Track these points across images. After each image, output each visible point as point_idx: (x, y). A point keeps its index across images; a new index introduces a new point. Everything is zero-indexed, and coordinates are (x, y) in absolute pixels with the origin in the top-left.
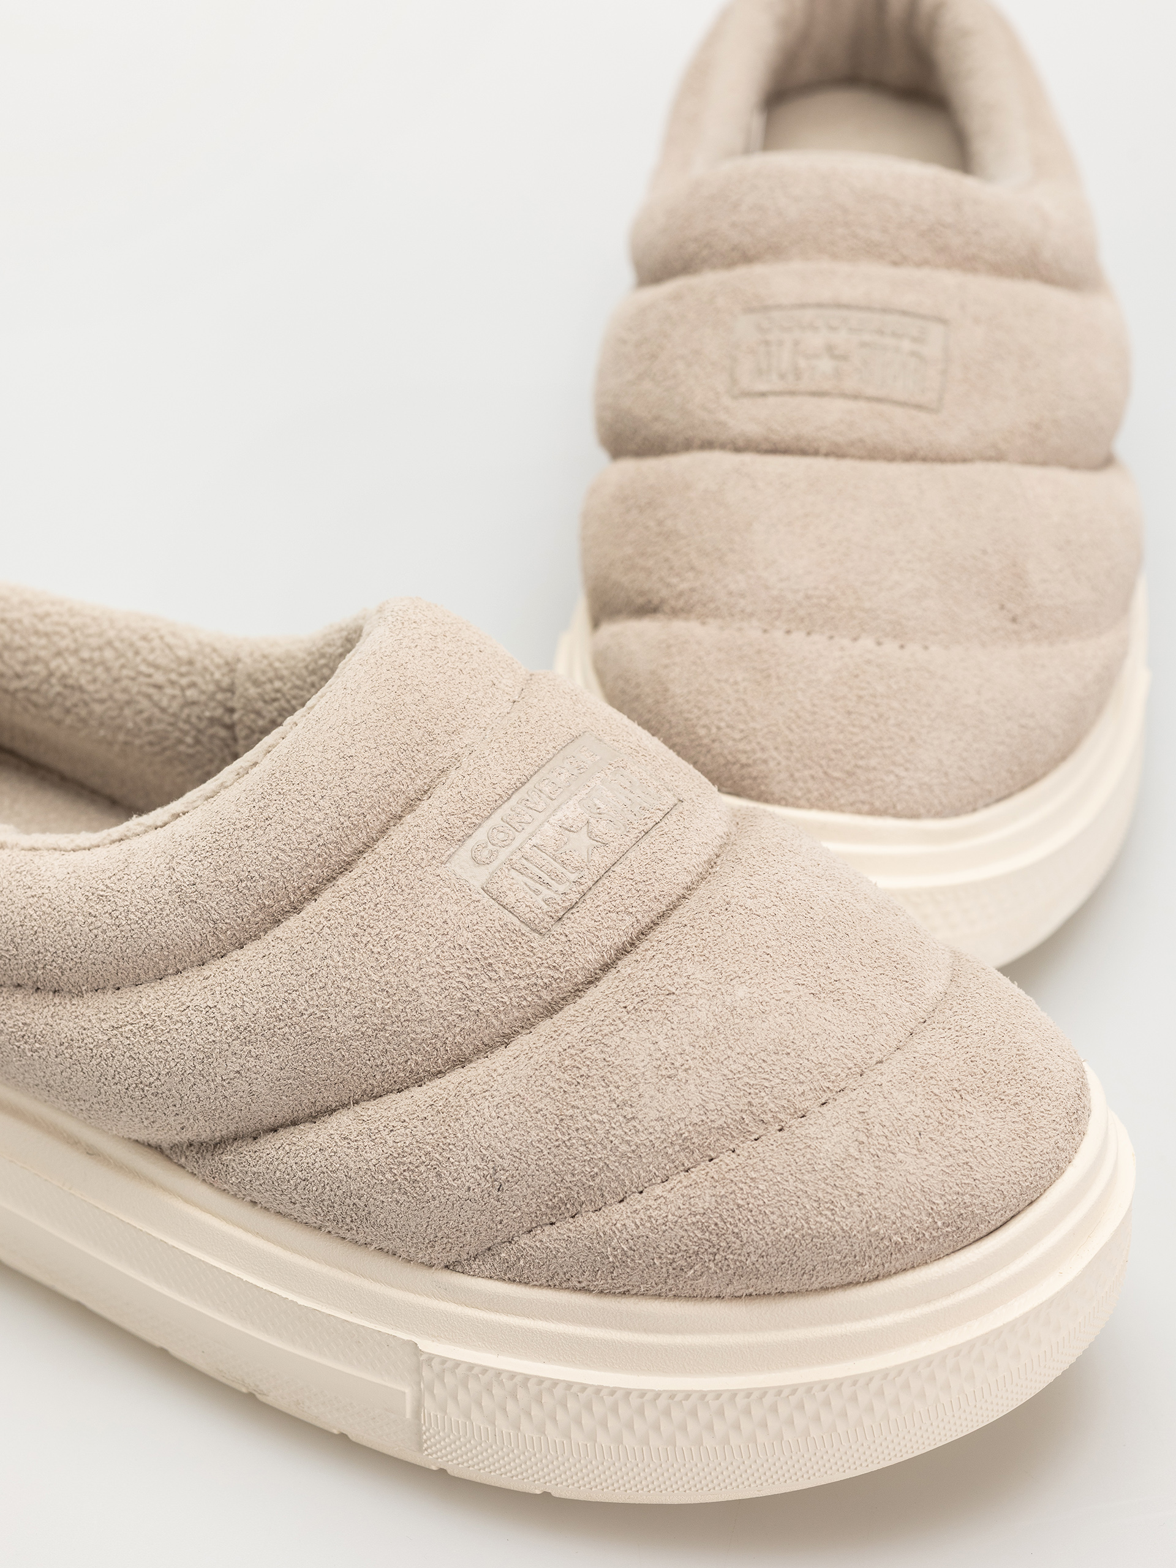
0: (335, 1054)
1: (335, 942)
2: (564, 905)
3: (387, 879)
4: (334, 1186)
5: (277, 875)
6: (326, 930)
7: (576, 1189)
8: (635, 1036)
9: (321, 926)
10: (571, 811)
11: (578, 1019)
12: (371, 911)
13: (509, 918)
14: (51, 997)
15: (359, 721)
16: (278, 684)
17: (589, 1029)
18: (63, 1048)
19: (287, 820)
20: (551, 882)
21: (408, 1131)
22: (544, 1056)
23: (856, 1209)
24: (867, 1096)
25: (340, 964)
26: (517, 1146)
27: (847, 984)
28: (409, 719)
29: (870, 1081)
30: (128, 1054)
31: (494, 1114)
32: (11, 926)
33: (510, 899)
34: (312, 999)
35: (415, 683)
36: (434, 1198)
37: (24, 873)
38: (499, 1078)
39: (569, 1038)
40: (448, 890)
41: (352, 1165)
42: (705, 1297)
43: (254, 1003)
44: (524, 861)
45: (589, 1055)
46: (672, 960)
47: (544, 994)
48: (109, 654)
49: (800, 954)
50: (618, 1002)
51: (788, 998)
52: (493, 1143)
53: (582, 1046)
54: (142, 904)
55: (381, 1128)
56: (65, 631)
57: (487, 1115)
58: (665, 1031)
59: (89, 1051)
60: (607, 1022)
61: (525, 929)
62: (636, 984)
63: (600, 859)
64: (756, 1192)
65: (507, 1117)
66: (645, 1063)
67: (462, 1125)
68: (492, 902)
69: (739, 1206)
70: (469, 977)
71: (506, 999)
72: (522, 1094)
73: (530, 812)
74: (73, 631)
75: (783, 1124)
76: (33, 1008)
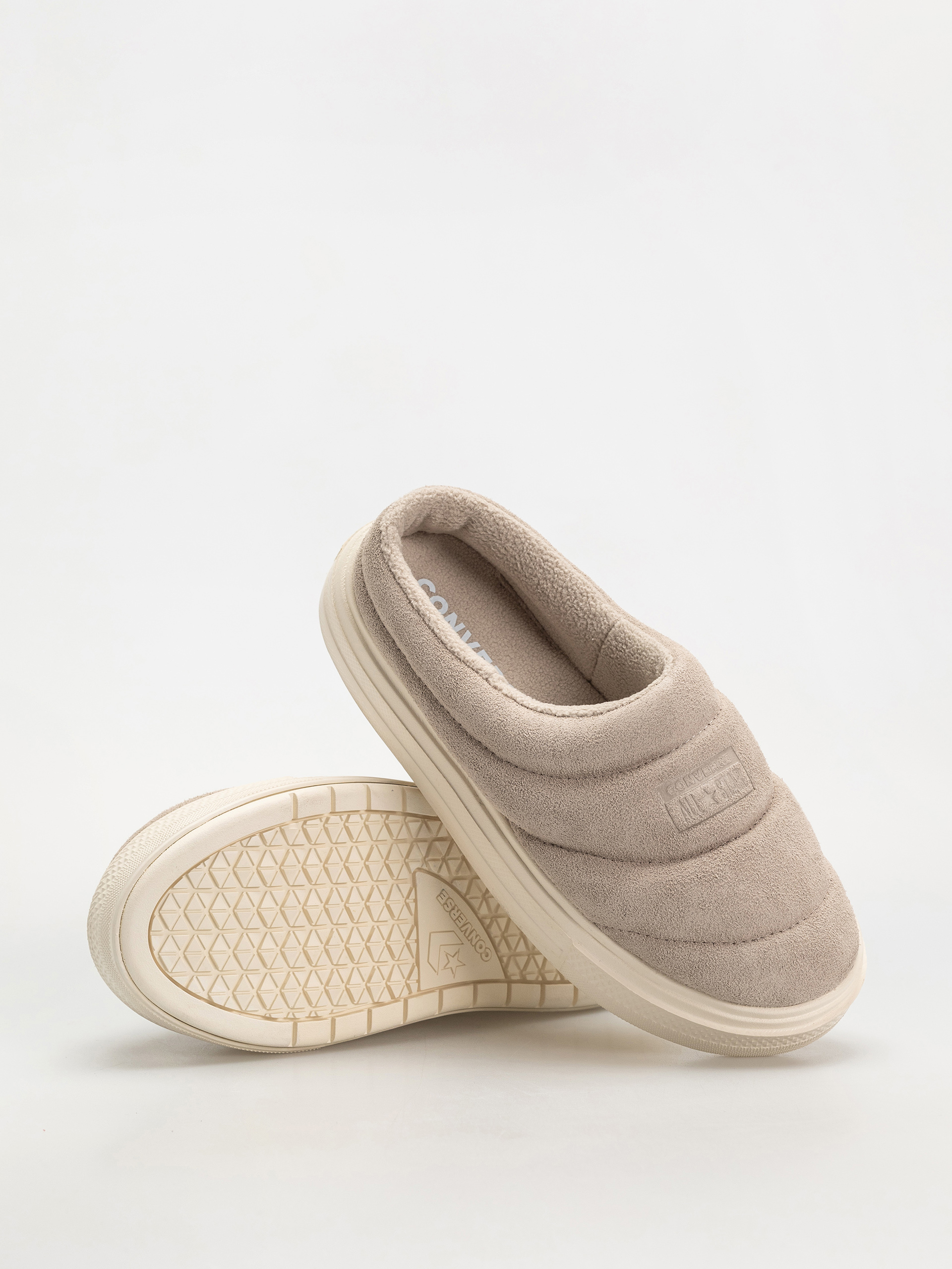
0: (586, 837)
1: (603, 801)
2: (692, 823)
3: (632, 786)
4: (566, 881)
5: (592, 764)
6: (602, 794)
7: (652, 929)
8: (696, 888)
9: (600, 791)
10: (710, 784)
11: (679, 870)
12: (621, 796)
13: (670, 820)
14: (490, 755)
15: (646, 720)
16: (624, 647)
17: (681, 877)
18: (487, 776)
19: (604, 747)
20: (691, 812)
21: (601, 879)
22: (661, 878)
23: (748, 985)
24: (769, 945)
25: (602, 810)
26: (637, 906)
27: (782, 897)
28: (665, 726)
29: (773, 939)
30: (510, 795)
31: (634, 890)
32: (487, 725)
33: (673, 814)
34: (586, 816)
35: (673, 711)
36: (600, 906)
37: (500, 707)
38: (641, 878)
39: (672, 876)
40: (652, 800)
41: (575, 878)
42: (681, 983)
43: (565, 806)
44: (684, 800)
45: (677, 888)
46: (722, 863)
47: (671, 852)
48: (565, 592)
49: (770, 878)
50: (696, 871)
51: (757, 896)
52: (629, 901)
53: (676, 883)
54: (538, 748)
55: (592, 871)
56: (552, 572)
57: (631, 890)
58: (708, 891)
59: (496, 784)
60: (688, 878)
61: (674, 827)
62: (705, 867)
63: (713, 809)
64: (714, 964)
65: (638, 894)
66: (696, 900)
67: (621, 888)
68: (666, 812)
69: (706, 966)
70: (646, 836)
71: (656, 849)
72: (647, 889)
73: (695, 779)
74: (555, 574)
75: (735, 942)
76: (482, 755)
